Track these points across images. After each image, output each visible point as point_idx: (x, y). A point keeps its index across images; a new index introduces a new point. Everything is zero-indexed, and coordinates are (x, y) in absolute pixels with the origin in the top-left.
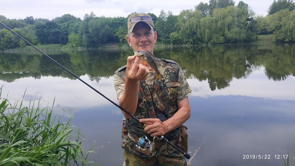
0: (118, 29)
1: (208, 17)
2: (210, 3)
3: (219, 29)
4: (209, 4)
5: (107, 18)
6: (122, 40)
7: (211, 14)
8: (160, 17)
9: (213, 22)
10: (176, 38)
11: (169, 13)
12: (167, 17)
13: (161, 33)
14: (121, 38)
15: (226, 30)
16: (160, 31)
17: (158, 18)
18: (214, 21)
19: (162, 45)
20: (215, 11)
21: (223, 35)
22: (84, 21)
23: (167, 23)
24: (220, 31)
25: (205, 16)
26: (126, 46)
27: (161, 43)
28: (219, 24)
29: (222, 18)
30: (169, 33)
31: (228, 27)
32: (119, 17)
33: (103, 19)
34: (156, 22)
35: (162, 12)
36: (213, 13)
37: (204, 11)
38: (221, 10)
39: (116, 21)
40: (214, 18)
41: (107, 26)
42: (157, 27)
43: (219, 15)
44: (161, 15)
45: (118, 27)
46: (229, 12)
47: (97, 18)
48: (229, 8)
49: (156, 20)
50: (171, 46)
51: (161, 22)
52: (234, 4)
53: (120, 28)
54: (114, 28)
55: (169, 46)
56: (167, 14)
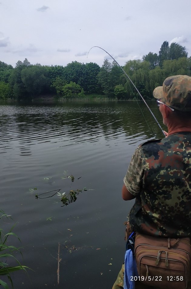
0: (55, 79)
1: (158, 69)
2: (160, 54)
4: (158, 55)
5: (44, 66)
6: (59, 91)
7: (161, 65)
8: (103, 67)
9: (163, 74)
10: (122, 91)
11: (113, 63)
12: (112, 67)
13: (104, 85)
14: (58, 89)
16: (103, 83)
20: (165, 62)
22: (16, 69)
23: (111, 74)
25: (154, 67)
26: (64, 99)
27: (104, 97)
29: (173, 71)
32: (57, 66)
33: (38, 67)
34: (99, 73)
35: (106, 62)
36: (163, 64)
37: (152, 62)
38: (172, 61)
39: (53, 70)
40: (164, 70)
41: (43, 76)
42: (100, 79)
43: (170, 67)
44: (104, 65)
45: (55, 77)
46: (181, 64)
47: (32, 66)
48: (181, 59)
49: (99, 70)
50: (116, 100)
51: (104, 73)
52: (186, 56)
53: (58, 79)
54: (51, 78)
55: (113, 100)
56: (111, 65)
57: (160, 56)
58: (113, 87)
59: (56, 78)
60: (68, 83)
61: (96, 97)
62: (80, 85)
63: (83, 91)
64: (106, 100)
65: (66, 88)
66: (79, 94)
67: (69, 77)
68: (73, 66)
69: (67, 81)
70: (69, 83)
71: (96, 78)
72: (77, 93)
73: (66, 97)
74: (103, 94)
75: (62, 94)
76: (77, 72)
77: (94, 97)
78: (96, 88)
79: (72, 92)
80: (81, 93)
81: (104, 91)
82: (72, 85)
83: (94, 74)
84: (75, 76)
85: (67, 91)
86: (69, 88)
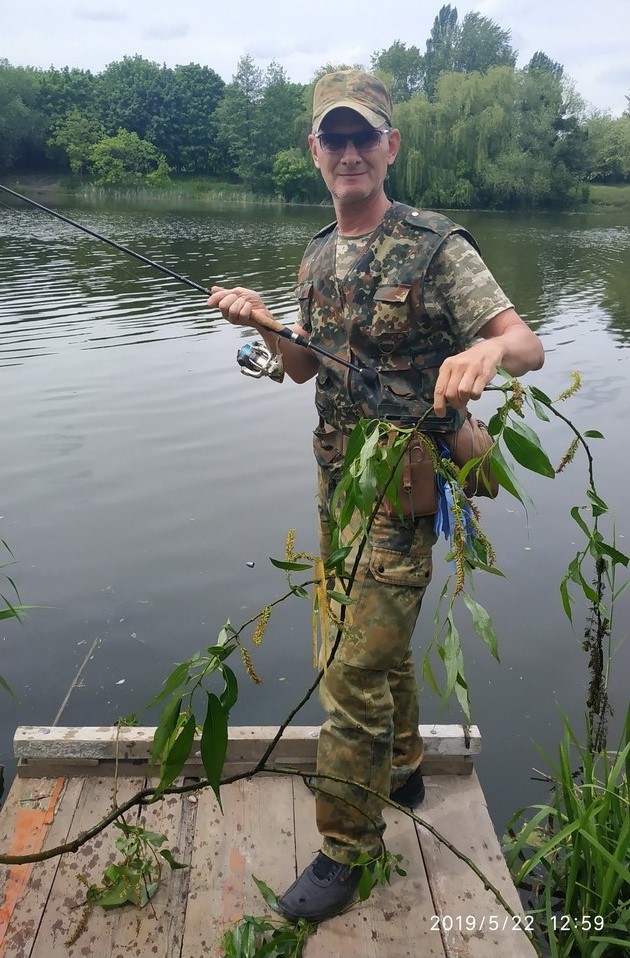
0: (64, 119)
1: (419, 101)
2: (429, 48)
3: (457, 150)
4: (423, 52)
5: (20, 68)
6: (80, 163)
7: (430, 90)
8: (236, 84)
9: (434, 121)
10: (299, 171)
11: (271, 71)
12: (265, 85)
13: (239, 148)
14: (76, 155)
15: (480, 156)
16: (237, 140)
17: (229, 86)
18: (438, 119)
19: (244, 197)
20: (445, 79)
21: (468, 176)
23: (263, 109)
24: (459, 159)
25: (408, 95)
26: (98, 191)
27: (238, 190)
28: (456, 132)
29: (467, 110)
30: (271, 152)
31: (490, 148)
32: (70, 71)
34: (219, 103)
35: (246, 67)
36: (436, 86)
37: (403, 77)
38: (467, 78)
39: (55, 84)
40: (439, 106)
41: (18, 103)
42: (224, 125)
43: (459, 96)
44: (239, 77)
45: (63, 111)
46: (495, 88)
48: (495, 73)
49: (220, 93)
50: (278, 202)
51: (240, 105)
52: (512, 62)
53: (73, 117)
54: (48, 112)
55: (268, 202)
56: (263, 76)
57: (429, 55)
58: (269, 156)
59: (68, 113)
60: (111, 135)
61: (209, 189)
62: (154, 143)
63: (163, 165)
64: (244, 200)
65: (103, 153)
66: (152, 175)
67: (116, 114)
68: (128, 74)
69: (107, 128)
70: (114, 134)
71: (212, 120)
72: (144, 171)
73: (106, 186)
74: (235, 179)
75: (88, 172)
76: (142, 94)
77: (202, 189)
78: (213, 156)
79: (127, 168)
80: (159, 171)
81: (236, 170)
82: (124, 140)
83: (203, 105)
84: (134, 111)
85: (107, 164)
86: (115, 153)
